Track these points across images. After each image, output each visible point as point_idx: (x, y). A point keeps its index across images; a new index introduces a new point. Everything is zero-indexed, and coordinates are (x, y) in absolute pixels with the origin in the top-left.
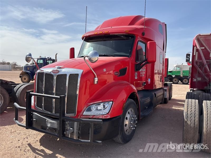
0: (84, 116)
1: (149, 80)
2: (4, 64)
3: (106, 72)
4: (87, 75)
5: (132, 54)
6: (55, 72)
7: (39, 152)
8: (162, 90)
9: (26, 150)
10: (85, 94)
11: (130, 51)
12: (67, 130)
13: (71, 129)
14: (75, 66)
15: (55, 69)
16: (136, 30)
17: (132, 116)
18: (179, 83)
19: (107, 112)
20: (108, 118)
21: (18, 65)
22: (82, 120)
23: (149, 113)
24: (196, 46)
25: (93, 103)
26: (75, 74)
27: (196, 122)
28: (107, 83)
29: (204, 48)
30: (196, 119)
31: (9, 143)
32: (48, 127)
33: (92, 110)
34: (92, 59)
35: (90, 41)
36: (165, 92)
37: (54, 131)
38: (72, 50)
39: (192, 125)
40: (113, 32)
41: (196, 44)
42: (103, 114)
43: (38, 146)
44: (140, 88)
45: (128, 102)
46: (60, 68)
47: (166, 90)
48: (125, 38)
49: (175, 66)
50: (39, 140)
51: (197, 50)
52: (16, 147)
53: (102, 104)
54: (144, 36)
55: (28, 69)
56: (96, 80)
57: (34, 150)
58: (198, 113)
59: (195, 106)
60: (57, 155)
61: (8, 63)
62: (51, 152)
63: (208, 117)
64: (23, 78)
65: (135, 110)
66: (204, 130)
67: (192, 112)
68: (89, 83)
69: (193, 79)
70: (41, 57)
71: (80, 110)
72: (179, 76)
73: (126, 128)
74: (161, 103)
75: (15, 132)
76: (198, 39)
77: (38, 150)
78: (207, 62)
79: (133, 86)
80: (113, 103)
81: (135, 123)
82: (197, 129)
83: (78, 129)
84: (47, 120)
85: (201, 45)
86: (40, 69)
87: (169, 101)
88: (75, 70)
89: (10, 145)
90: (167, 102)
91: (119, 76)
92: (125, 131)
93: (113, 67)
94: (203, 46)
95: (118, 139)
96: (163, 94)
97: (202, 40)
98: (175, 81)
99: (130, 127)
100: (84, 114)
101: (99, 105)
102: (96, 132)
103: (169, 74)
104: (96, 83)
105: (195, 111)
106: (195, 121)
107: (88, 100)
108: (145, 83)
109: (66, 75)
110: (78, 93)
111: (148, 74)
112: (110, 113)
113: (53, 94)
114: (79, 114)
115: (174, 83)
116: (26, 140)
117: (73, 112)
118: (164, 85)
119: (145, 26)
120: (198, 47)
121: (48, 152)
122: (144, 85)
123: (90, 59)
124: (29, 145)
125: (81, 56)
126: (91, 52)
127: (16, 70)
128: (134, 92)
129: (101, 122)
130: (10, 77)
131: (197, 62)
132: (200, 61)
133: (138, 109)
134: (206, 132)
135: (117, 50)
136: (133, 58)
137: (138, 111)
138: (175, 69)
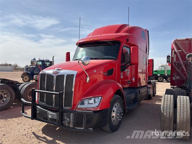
0: (78, 109)
1: (134, 79)
2: (6, 66)
3: (96, 72)
4: (81, 75)
5: (118, 57)
6: (55, 73)
7: (42, 139)
8: (146, 88)
9: (31, 137)
10: (79, 91)
11: (116, 54)
12: (65, 120)
13: (68, 119)
14: (71, 68)
15: (55, 71)
16: (122, 37)
17: (118, 109)
18: (163, 81)
19: (97, 105)
20: (97, 110)
21: (19, 66)
22: (77, 111)
23: (133, 107)
24: (174, 49)
25: (85, 98)
26: (71, 75)
27: (171, 114)
28: (97, 81)
29: (181, 51)
30: (171, 111)
31: (16, 132)
32: (49, 118)
33: (84, 104)
34: (84, 62)
35: (83, 46)
36: (149, 89)
37: (54, 121)
38: (68, 54)
39: (168, 116)
40: (102, 39)
41: (174, 48)
42: (94, 107)
43: (41, 134)
44: (127, 86)
45: (114, 97)
46: (59, 70)
47: (149, 88)
48: (112, 44)
49: (160, 65)
50: (41, 129)
51: (175, 53)
52: (23, 135)
53: (93, 99)
54: (128, 42)
55: (29, 70)
56: (88, 79)
57: (38, 137)
58: (172, 106)
59: (170, 100)
60: (56, 141)
61: (10, 65)
62: (51, 139)
63: (181, 109)
64: (24, 78)
65: (121, 105)
66: (178, 120)
67: (168, 105)
68: (82, 82)
69: (173, 78)
70: (40, 60)
71: (75, 104)
72: (164, 75)
73: (113, 119)
74: (145, 99)
75: (21, 124)
76: (176, 43)
77: (41, 137)
78: (183, 63)
79: (118, 84)
80: (102, 98)
81: (121, 115)
82: (172, 119)
83: (74, 119)
84: (48, 112)
85: (178, 48)
86: (43, 71)
87: (153, 98)
88: (71, 71)
89: (18, 134)
90: (152, 98)
91: (107, 75)
92: (113, 121)
93: (102, 69)
94: (180, 49)
95: (106, 129)
96: (147, 91)
97: (179, 44)
98: (160, 79)
99: (117, 118)
100: (78, 107)
101: (91, 99)
102: (88, 122)
103: (155, 73)
104: (88, 81)
105: (170, 105)
106: (170, 112)
107: (82, 96)
108: (130, 81)
109: (64, 75)
110: (73, 90)
111: (132, 73)
112: (99, 106)
113: (53, 91)
114: (74, 107)
115: (159, 81)
116: (31, 129)
117: (70, 105)
118: (148, 83)
119: (129, 33)
120: (176, 50)
121: (49, 139)
122: (129, 83)
123: (83, 63)
124: (34, 133)
125: (76, 59)
126: (84, 57)
127: (17, 70)
128: (120, 89)
129: (92, 113)
130: (12, 77)
131: (175, 63)
132: (178, 62)
133: (124, 104)
134: (179, 122)
135: (106, 54)
136: (119, 60)
137: (123, 106)
138: (160, 69)
